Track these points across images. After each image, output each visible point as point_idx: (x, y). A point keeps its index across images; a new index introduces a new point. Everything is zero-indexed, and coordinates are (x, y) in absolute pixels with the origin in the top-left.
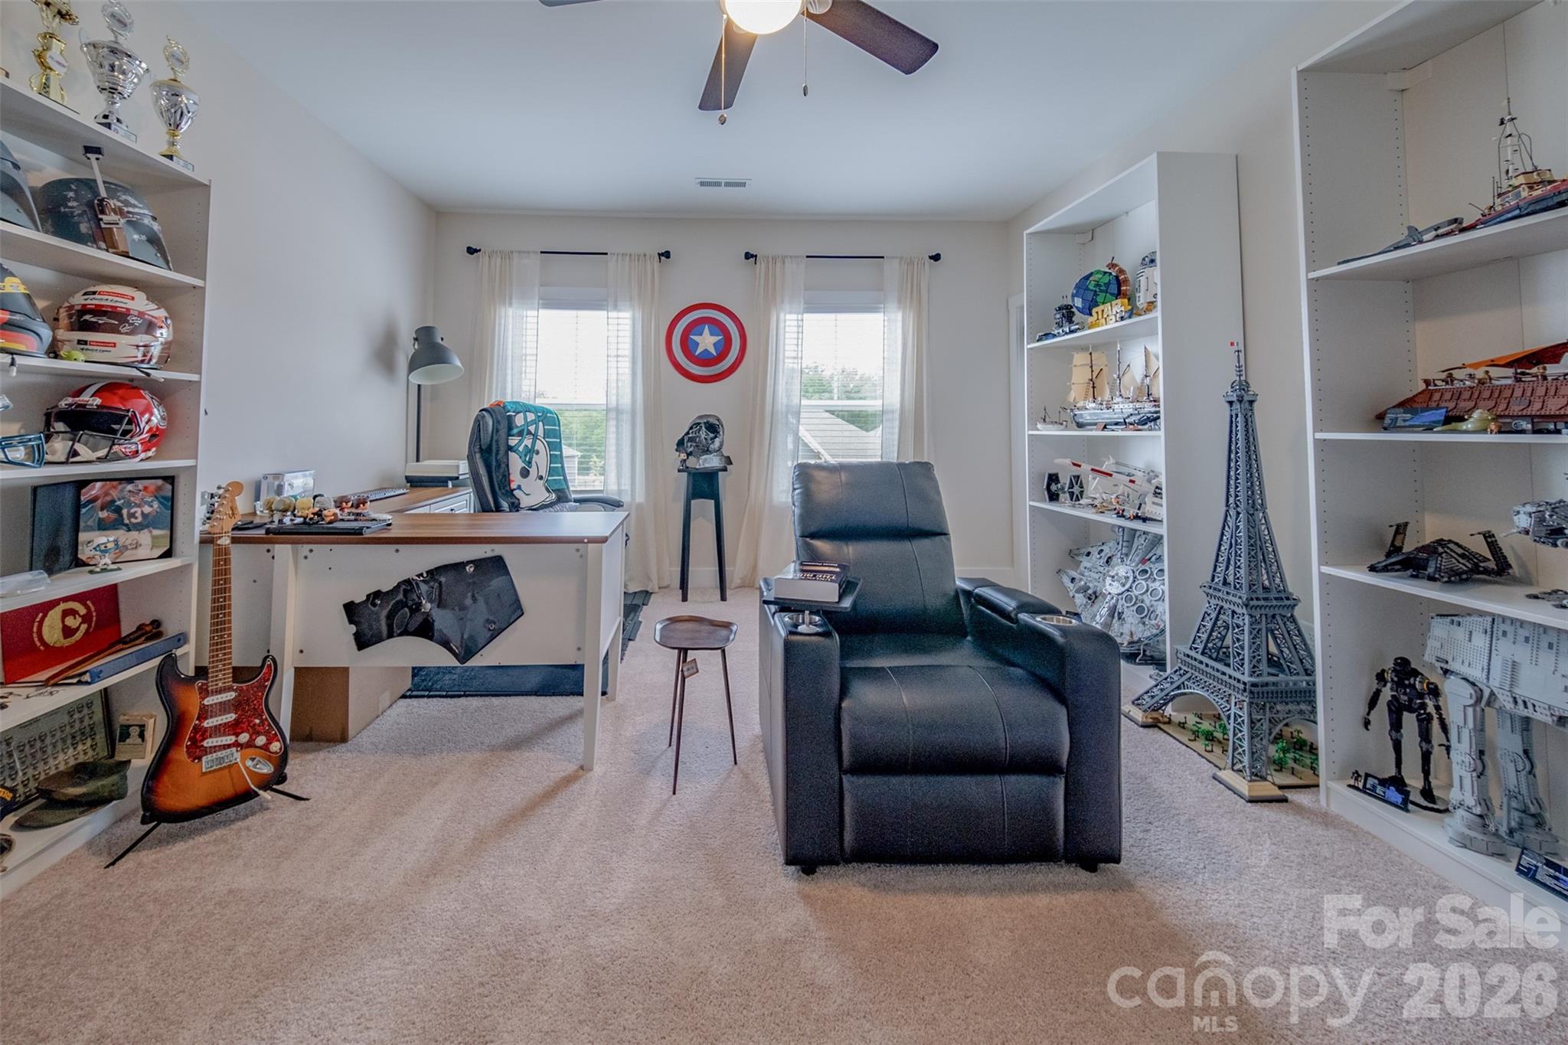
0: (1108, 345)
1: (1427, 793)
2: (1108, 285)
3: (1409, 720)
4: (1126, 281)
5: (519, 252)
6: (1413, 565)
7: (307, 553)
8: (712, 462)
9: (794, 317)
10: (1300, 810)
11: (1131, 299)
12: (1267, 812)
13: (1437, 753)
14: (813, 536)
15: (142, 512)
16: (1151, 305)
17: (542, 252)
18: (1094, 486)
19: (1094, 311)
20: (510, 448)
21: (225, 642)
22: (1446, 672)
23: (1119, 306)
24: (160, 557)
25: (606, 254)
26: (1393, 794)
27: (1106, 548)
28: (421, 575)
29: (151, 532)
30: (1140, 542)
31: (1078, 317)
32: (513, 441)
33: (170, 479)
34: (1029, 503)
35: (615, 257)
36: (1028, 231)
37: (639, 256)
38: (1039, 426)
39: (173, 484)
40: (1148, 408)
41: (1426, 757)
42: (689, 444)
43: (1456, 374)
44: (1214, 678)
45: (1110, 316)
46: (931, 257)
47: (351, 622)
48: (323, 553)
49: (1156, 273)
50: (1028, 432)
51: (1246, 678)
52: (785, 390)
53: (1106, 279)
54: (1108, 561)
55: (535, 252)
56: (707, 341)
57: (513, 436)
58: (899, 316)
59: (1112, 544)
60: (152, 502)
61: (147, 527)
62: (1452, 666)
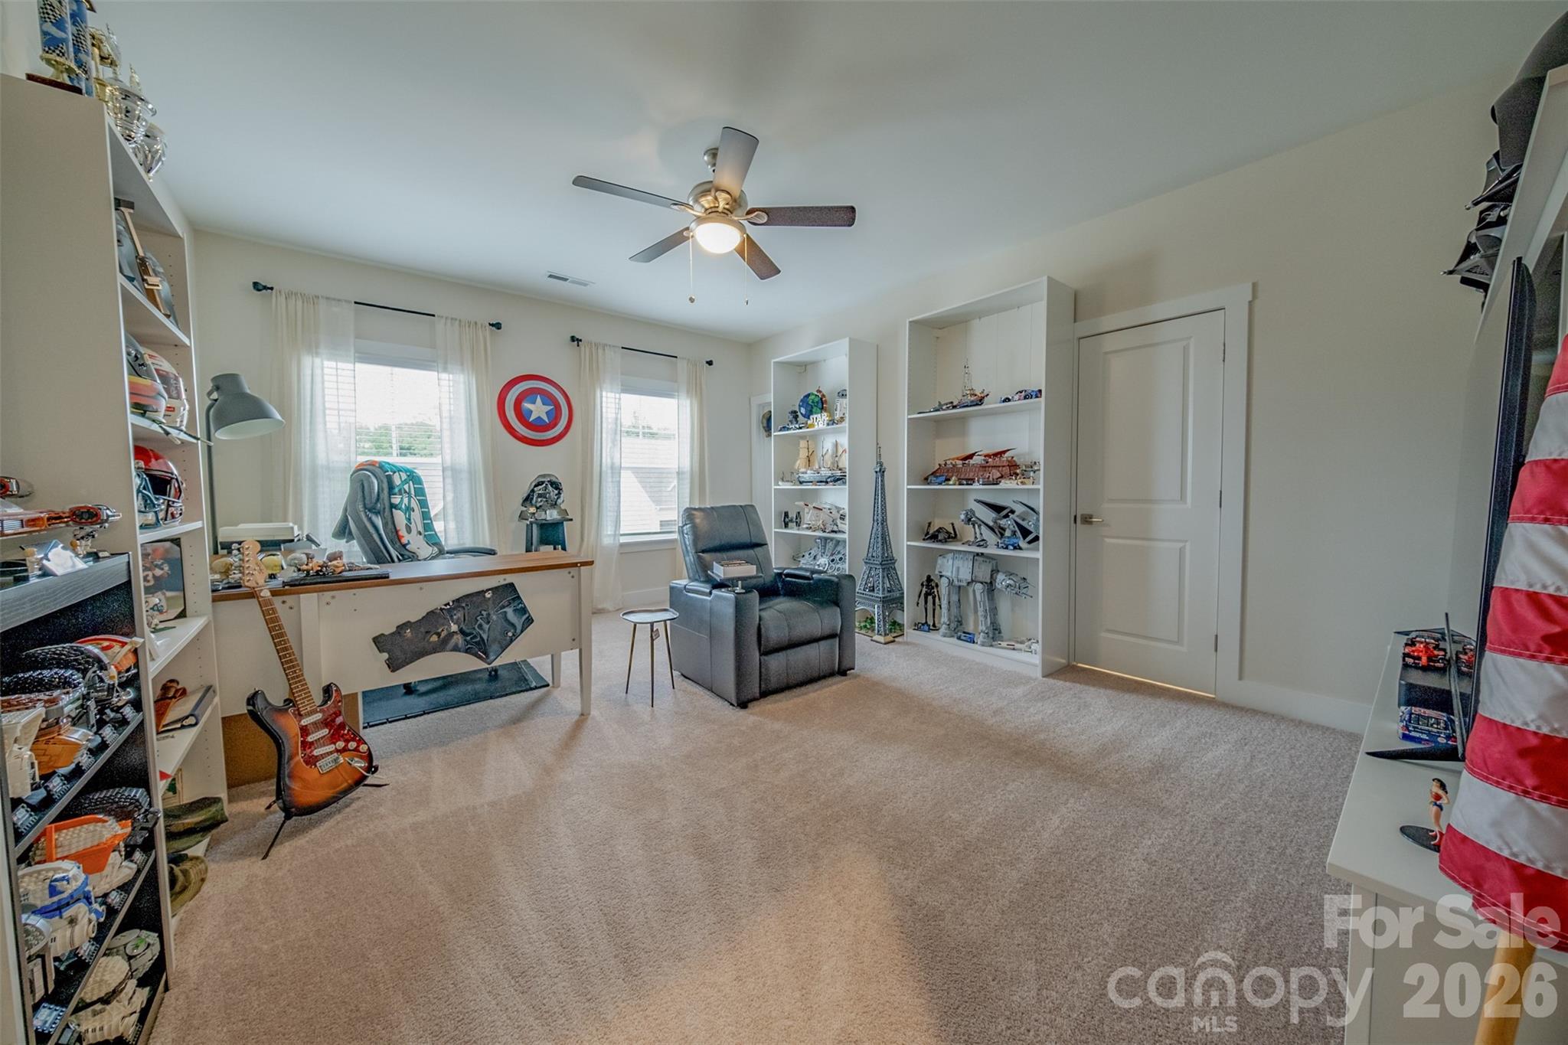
0: (815, 436)
1: (934, 625)
2: (817, 402)
3: (930, 598)
4: (826, 401)
5: (327, 298)
6: (934, 537)
7: (328, 599)
8: (552, 515)
9: (613, 395)
10: (899, 643)
11: (831, 414)
12: (891, 646)
13: (937, 607)
14: (703, 551)
15: (154, 575)
16: (842, 419)
17: (356, 303)
18: (808, 517)
19: (811, 417)
20: (393, 506)
21: (297, 677)
22: (941, 576)
23: (825, 416)
24: (176, 618)
25: (433, 315)
26: (926, 628)
27: (813, 552)
28: (448, 604)
29: (164, 594)
30: (830, 545)
31: (801, 419)
32: (396, 500)
33: (176, 541)
34: (774, 530)
35: (443, 320)
36: (773, 361)
37: (469, 323)
38: (780, 483)
39: (179, 545)
40: (838, 473)
41: (934, 610)
42: (539, 500)
43: (948, 462)
44: (868, 599)
45: (820, 421)
46: (707, 362)
47: (381, 650)
48: (344, 598)
49: (845, 401)
50: (774, 487)
51: (881, 596)
52: (608, 453)
53: (817, 399)
54: (815, 558)
55: (349, 302)
56: (538, 410)
57: (395, 494)
58: (688, 402)
59: (816, 548)
60: (162, 564)
61: (161, 589)
62: (943, 573)
